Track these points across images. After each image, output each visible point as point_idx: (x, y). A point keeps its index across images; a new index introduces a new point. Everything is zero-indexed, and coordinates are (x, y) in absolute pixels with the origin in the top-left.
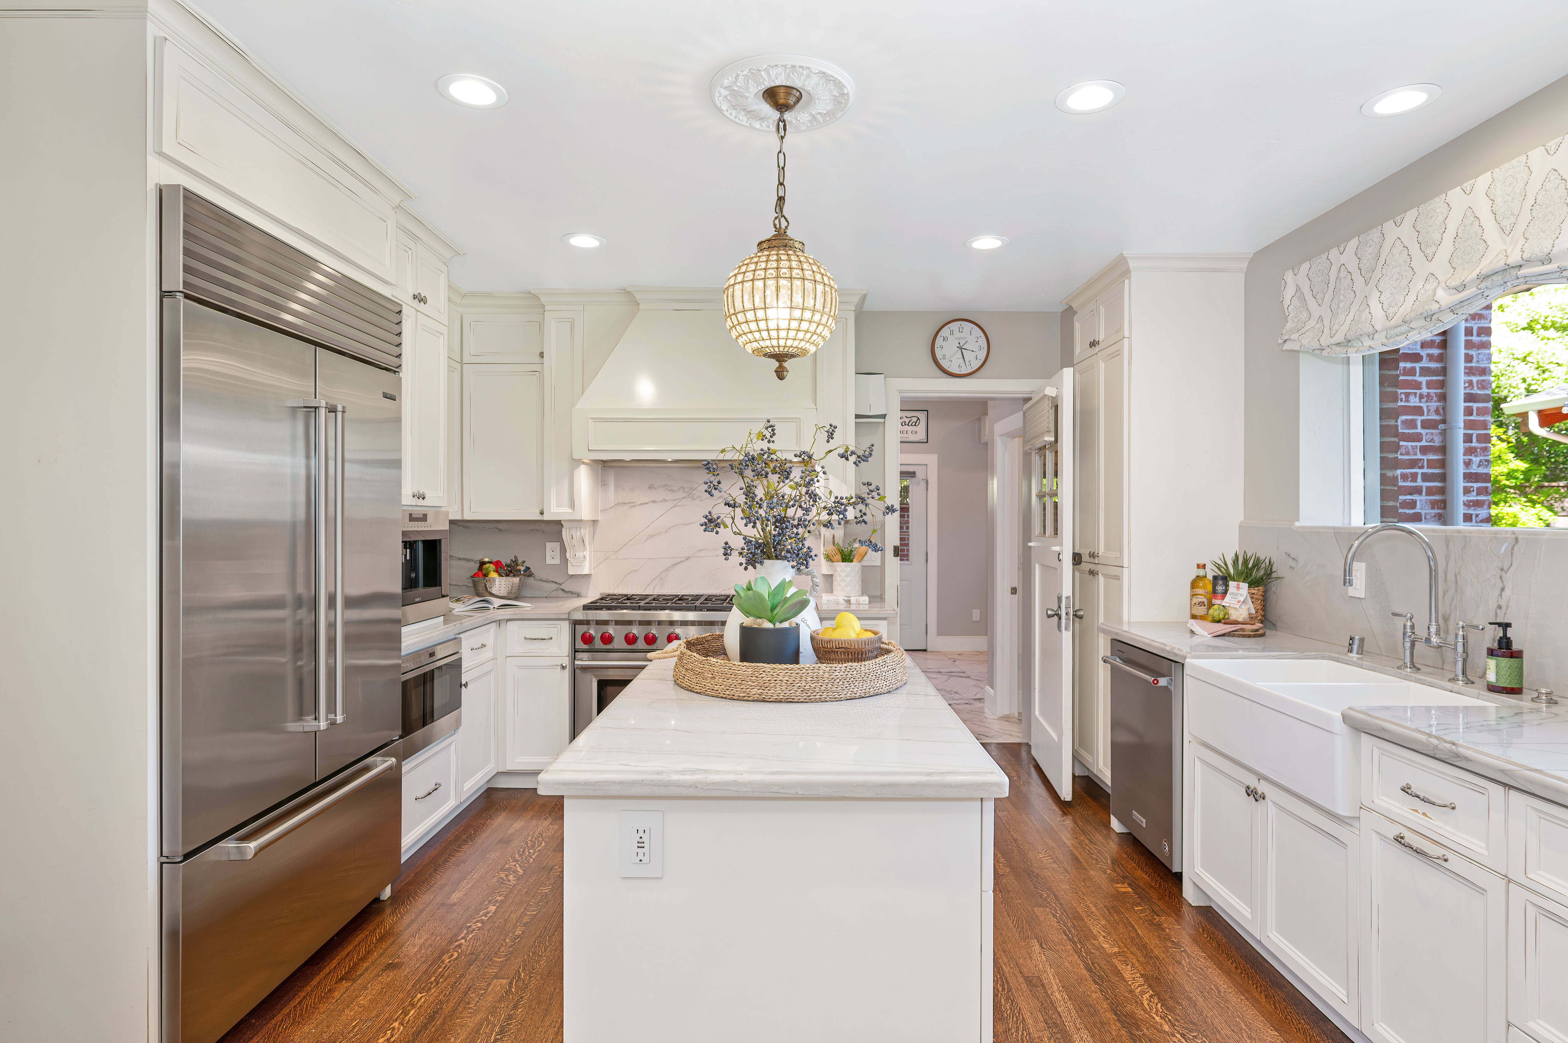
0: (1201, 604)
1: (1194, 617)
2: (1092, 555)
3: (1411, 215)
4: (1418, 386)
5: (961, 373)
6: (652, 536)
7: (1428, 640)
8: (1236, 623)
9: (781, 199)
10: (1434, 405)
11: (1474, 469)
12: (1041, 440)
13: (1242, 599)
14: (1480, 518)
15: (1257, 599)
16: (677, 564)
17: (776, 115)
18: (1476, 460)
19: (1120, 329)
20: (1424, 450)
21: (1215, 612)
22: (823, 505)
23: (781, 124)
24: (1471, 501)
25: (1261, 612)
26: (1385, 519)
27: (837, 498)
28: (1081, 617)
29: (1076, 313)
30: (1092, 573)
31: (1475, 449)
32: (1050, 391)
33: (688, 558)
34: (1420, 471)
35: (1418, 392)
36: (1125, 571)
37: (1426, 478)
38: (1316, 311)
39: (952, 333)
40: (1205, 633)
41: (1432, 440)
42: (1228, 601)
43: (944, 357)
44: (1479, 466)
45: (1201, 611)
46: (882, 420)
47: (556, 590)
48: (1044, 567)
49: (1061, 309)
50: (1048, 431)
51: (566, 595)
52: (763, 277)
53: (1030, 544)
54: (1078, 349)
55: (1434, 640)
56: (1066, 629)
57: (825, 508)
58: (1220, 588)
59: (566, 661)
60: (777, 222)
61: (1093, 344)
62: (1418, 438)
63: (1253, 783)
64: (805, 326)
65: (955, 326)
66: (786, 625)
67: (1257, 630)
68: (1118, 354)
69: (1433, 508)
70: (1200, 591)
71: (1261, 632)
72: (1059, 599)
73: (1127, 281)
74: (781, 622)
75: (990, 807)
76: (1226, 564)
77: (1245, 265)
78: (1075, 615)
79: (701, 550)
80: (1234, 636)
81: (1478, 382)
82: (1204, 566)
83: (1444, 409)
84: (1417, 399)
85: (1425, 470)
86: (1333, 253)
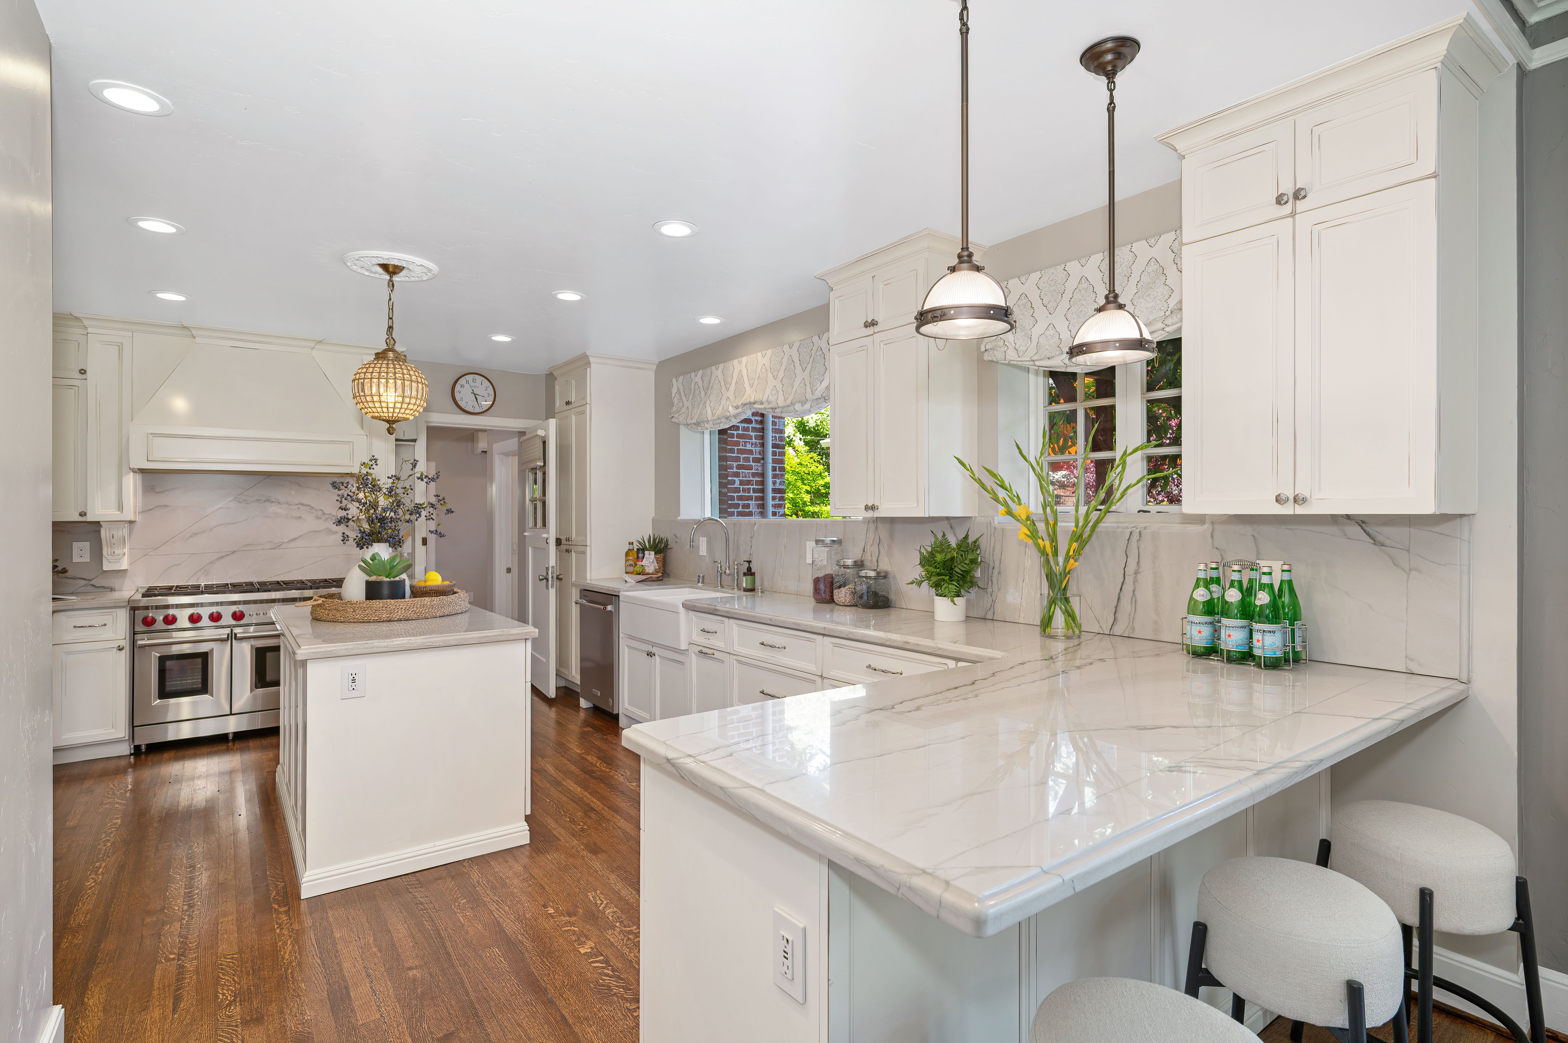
0: (631, 565)
1: (627, 573)
2: (568, 540)
3: (721, 365)
4: (750, 437)
5: (475, 412)
6: (195, 534)
7: (725, 572)
8: (648, 574)
9: (390, 328)
10: (758, 449)
11: (777, 486)
12: (535, 464)
13: (651, 561)
14: (780, 514)
15: (660, 561)
16: (223, 557)
17: (388, 277)
18: (778, 481)
19: (585, 398)
20: (754, 475)
21: (638, 569)
22: (407, 508)
23: (391, 283)
24: (776, 504)
25: (662, 568)
26: (721, 515)
27: (416, 504)
28: (561, 579)
29: (556, 379)
30: (568, 551)
31: (778, 474)
32: (541, 433)
33: (233, 552)
34: (752, 487)
35: (751, 441)
36: (588, 548)
37: (755, 491)
38: (686, 404)
39: (467, 382)
40: (632, 581)
41: (757, 470)
42: (644, 562)
43: (462, 399)
44: (780, 484)
45: (631, 569)
46: (413, 443)
47: (85, 585)
48: (534, 548)
49: (544, 371)
50: (540, 459)
51: (97, 590)
52: (385, 377)
53: (526, 534)
54: (558, 404)
55: (728, 571)
56: (552, 587)
57: (408, 510)
58: (641, 555)
59: (126, 644)
60: (388, 341)
61: (568, 403)
62: (750, 468)
63: (650, 649)
64: (411, 407)
65: (470, 378)
66: (397, 579)
67: (659, 577)
68: (583, 413)
69: (758, 508)
70: (631, 558)
71: (661, 578)
72: (547, 569)
73: (588, 369)
74: (394, 577)
75: (529, 644)
76: (644, 542)
77: (654, 367)
78: (557, 578)
79: (247, 545)
80: (647, 581)
81: (779, 437)
82: (632, 543)
83: (763, 452)
84: (750, 446)
85: (754, 487)
86: (693, 375)
